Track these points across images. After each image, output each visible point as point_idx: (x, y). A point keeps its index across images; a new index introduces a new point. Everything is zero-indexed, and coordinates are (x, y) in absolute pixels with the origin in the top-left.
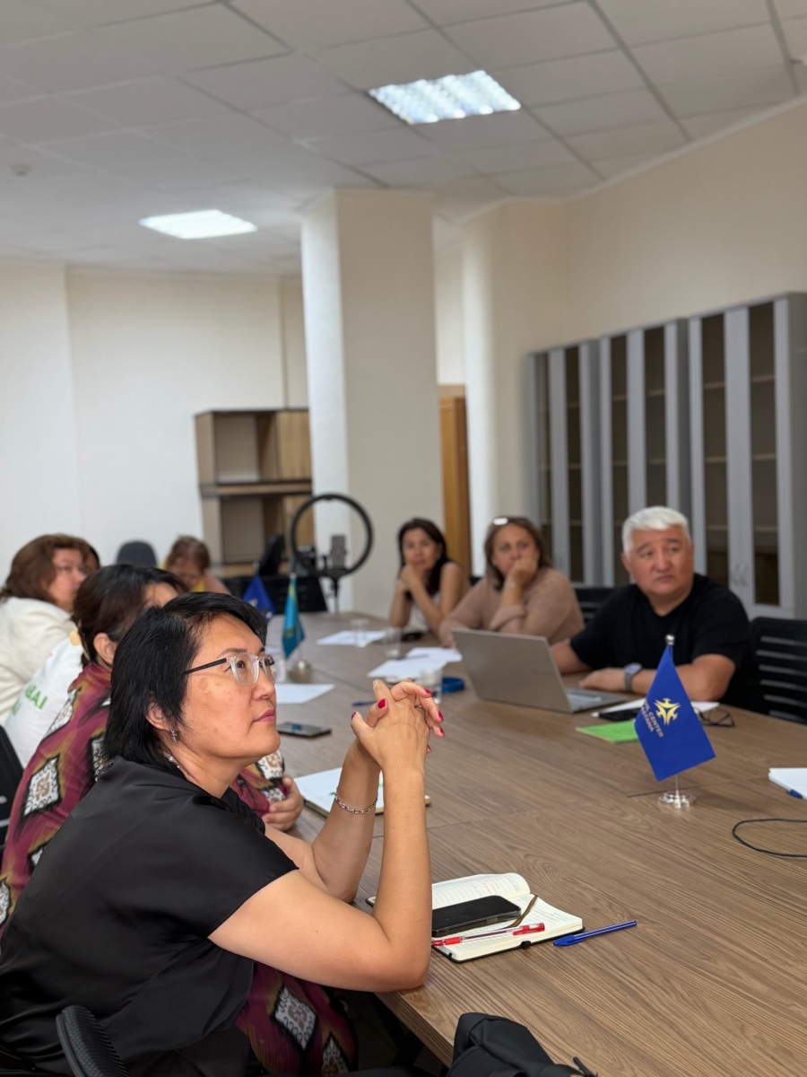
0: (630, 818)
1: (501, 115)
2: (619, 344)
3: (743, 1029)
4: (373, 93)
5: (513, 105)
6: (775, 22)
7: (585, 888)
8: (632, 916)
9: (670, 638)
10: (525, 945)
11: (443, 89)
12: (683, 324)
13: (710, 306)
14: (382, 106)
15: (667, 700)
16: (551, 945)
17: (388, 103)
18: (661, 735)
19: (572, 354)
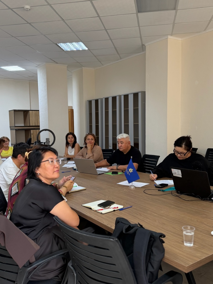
0: (125, 190)
1: (84, 51)
2: (107, 99)
3: (156, 221)
4: (58, 44)
5: (87, 49)
6: (141, 37)
7: (121, 202)
8: (131, 205)
9: (132, 157)
10: (114, 211)
11: (73, 45)
12: (120, 96)
13: (126, 93)
14: (59, 47)
15: (131, 168)
16: (119, 210)
17: (61, 46)
18: (130, 175)
19: (97, 101)
